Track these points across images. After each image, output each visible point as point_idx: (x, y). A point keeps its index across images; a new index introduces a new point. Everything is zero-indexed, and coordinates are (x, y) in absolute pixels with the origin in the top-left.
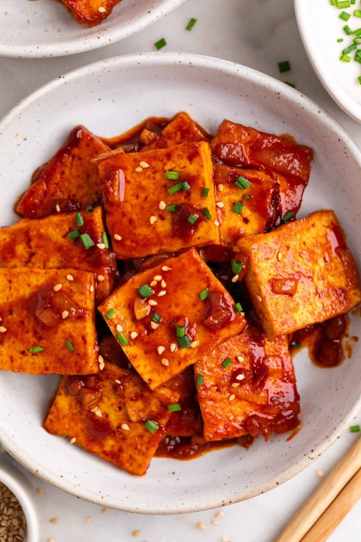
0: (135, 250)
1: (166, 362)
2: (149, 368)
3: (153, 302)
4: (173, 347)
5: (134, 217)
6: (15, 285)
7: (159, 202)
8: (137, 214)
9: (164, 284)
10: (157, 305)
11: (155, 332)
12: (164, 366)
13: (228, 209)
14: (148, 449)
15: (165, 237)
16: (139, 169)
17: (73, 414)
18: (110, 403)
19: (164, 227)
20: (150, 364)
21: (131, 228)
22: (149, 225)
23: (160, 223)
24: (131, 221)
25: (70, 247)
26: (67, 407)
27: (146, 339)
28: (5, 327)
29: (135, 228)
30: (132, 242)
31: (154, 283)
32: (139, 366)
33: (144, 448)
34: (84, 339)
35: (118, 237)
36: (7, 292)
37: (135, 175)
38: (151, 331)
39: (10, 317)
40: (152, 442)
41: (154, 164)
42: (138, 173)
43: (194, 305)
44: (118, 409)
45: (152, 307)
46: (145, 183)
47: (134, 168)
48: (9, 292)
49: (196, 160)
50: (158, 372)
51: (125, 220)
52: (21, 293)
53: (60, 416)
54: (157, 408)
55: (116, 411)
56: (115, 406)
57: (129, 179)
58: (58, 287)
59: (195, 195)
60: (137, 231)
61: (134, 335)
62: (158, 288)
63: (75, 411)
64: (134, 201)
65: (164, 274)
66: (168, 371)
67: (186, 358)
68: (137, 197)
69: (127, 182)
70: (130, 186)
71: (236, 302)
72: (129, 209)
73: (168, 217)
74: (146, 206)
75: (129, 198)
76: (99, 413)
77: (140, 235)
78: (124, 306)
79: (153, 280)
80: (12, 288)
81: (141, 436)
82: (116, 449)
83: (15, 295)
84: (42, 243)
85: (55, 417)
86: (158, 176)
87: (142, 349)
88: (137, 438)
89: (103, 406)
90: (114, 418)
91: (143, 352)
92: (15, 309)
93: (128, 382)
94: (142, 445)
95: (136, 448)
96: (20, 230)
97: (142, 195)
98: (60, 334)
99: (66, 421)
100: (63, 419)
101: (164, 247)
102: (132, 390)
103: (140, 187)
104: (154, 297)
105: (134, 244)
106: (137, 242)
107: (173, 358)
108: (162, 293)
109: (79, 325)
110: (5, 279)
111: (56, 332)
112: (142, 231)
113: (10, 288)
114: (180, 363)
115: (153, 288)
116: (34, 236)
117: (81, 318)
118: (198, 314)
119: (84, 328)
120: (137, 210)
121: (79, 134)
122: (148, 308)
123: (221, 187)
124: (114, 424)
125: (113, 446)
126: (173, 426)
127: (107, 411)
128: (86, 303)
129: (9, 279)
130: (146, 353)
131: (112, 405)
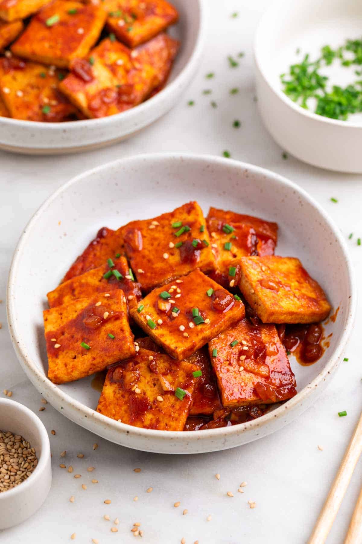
0: (154, 278)
1: (186, 334)
2: (174, 341)
3: (172, 301)
4: (191, 325)
5: (152, 257)
6: (65, 314)
7: (168, 244)
8: (153, 255)
9: (179, 291)
10: (175, 303)
11: (176, 320)
12: (186, 338)
13: (220, 249)
14: (179, 415)
15: (176, 266)
16: (152, 227)
17: (117, 399)
18: (146, 381)
19: (176, 259)
20: (175, 338)
21: (150, 264)
22: (164, 260)
23: (171, 258)
24: (149, 261)
25: (105, 286)
26: (112, 395)
27: (170, 323)
28: (59, 344)
29: (153, 264)
30: (152, 273)
31: (171, 290)
32: (166, 340)
33: (176, 415)
34: (122, 330)
35: (140, 271)
36: (59, 321)
37: (149, 232)
38: (172, 318)
39: (62, 337)
40: (182, 409)
41: (162, 222)
42: (152, 230)
43: (204, 301)
44: (153, 386)
45: (172, 304)
46: (157, 235)
47: (148, 227)
48: (61, 320)
49: (193, 212)
50: (182, 342)
51: (145, 261)
52: (70, 318)
53: (107, 403)
54: (184, 378)
55: (151, 387)
56: (150, 383)
57: (145, 234)
58: (99, 304)
59: (195, 234)
60: (154, 266)
61: (160, 321)
62: (175, 292)
63: (118, 396)
64: (150, 248)
65: (178, 285)
66: (189, 340)
67: (202, 331)
68: (152, 245)
69: (143, 237)
70: (146, 239)
71: (234, 294)
72: (146, 252)
73: (177, 252)
74: (160, 248)
75: (146, 246)
76: (138, 391)
77: (157, 268)
78: (150, 306)
79: (170, 288)
80: (63, 317)
81: (173, 406)
82: (154, 421)
83: (65, 321)
84: (84, 289)
85: (103, 406)
86: (166, 229)
87: (167, 330)
88: (170, 408)
89: (141, 385)
90: (151, 394)
91: (168, 332)
92: (66, 330)
93: (159, 360)
94: (174, 413)
95: (170, 416)
96: (66, 286)
97: (156, 243)
98: (103, 333)
99: (112, 406)
100: (109, 406)
101: (176, 273)
102: (163, 366)
103: (154, 239)
104: (173, 298)
105: (153, 275)
106: (156, 273)
107: (192, 332)
108: (178, 296)
109: (117, 322)
110: (57, 313)
111: (99, 333)
112: (159, 265)
113: (61, 318)
114: (197, 335)
115: (171, 293)
116: (77, 287)
117: (117, 318)
118: (208, 305)
119: (121, 323)
120: (154, 253)
121: (105, 233)
122: (169, 304)
123: (214, 234)
124: (151, 399)
125: (151, 420)
126: (198, 404)
127: (144, 389)
128: (121, 309)
129: (60, 313)
130: (170, 332)
131: (148, 383)
